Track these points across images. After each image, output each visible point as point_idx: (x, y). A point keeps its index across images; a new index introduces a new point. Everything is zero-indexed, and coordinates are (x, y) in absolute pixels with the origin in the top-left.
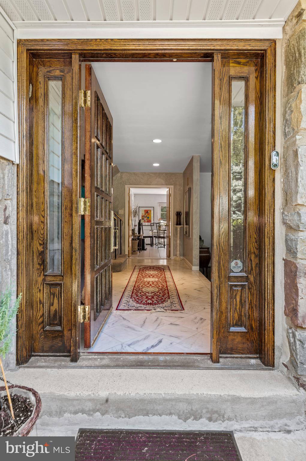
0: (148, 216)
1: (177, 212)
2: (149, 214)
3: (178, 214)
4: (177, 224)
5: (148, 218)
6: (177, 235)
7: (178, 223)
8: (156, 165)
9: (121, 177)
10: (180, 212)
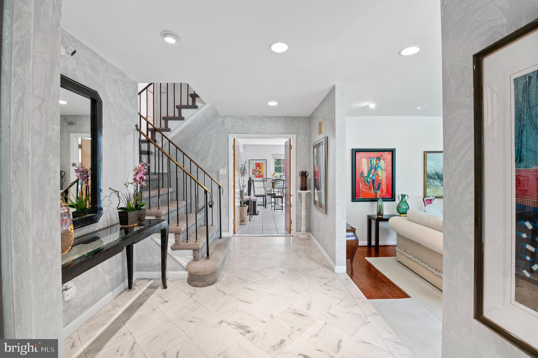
0: (259, 170)
1: (302, 172)
2: (260, 168)
3: (304, 175)
4: (302, 189)
5: (260, 172)
6: (301, 203)
7: (304, 187)
8: (273, 104)
9: (223, 123)
10: (306, 172)
